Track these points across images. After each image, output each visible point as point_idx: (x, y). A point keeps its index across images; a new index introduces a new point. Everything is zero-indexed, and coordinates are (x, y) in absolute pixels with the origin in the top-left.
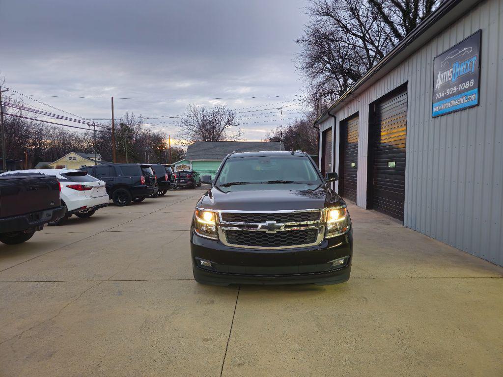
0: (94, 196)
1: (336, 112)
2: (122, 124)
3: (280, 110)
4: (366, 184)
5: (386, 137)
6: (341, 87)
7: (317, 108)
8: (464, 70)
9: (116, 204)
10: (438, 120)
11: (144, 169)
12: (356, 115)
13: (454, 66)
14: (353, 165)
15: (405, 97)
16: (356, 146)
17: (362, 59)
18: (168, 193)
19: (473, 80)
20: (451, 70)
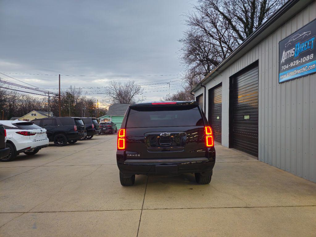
0: (36, 140)
1: (206, 84)
2: (67, 93)
3: (169, 84)
4: (228, 131)
5: (242, 99)
6: (206, 70)
7: (191, 84)
8: (305, 48)
9: (56, 145)
10: (284, 85)
11: (77, 121)
12: (220, 85)
13: (296, 46)
14: (218, 118)
15: (257, 70)
16: (220, 106)
17: (219, 53)
18: (94, 137)
19: (313, 54)
20: (294, 48)
